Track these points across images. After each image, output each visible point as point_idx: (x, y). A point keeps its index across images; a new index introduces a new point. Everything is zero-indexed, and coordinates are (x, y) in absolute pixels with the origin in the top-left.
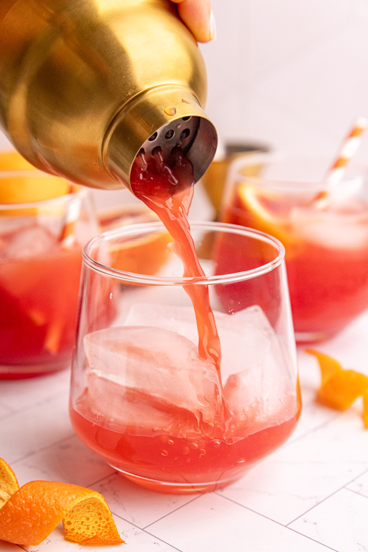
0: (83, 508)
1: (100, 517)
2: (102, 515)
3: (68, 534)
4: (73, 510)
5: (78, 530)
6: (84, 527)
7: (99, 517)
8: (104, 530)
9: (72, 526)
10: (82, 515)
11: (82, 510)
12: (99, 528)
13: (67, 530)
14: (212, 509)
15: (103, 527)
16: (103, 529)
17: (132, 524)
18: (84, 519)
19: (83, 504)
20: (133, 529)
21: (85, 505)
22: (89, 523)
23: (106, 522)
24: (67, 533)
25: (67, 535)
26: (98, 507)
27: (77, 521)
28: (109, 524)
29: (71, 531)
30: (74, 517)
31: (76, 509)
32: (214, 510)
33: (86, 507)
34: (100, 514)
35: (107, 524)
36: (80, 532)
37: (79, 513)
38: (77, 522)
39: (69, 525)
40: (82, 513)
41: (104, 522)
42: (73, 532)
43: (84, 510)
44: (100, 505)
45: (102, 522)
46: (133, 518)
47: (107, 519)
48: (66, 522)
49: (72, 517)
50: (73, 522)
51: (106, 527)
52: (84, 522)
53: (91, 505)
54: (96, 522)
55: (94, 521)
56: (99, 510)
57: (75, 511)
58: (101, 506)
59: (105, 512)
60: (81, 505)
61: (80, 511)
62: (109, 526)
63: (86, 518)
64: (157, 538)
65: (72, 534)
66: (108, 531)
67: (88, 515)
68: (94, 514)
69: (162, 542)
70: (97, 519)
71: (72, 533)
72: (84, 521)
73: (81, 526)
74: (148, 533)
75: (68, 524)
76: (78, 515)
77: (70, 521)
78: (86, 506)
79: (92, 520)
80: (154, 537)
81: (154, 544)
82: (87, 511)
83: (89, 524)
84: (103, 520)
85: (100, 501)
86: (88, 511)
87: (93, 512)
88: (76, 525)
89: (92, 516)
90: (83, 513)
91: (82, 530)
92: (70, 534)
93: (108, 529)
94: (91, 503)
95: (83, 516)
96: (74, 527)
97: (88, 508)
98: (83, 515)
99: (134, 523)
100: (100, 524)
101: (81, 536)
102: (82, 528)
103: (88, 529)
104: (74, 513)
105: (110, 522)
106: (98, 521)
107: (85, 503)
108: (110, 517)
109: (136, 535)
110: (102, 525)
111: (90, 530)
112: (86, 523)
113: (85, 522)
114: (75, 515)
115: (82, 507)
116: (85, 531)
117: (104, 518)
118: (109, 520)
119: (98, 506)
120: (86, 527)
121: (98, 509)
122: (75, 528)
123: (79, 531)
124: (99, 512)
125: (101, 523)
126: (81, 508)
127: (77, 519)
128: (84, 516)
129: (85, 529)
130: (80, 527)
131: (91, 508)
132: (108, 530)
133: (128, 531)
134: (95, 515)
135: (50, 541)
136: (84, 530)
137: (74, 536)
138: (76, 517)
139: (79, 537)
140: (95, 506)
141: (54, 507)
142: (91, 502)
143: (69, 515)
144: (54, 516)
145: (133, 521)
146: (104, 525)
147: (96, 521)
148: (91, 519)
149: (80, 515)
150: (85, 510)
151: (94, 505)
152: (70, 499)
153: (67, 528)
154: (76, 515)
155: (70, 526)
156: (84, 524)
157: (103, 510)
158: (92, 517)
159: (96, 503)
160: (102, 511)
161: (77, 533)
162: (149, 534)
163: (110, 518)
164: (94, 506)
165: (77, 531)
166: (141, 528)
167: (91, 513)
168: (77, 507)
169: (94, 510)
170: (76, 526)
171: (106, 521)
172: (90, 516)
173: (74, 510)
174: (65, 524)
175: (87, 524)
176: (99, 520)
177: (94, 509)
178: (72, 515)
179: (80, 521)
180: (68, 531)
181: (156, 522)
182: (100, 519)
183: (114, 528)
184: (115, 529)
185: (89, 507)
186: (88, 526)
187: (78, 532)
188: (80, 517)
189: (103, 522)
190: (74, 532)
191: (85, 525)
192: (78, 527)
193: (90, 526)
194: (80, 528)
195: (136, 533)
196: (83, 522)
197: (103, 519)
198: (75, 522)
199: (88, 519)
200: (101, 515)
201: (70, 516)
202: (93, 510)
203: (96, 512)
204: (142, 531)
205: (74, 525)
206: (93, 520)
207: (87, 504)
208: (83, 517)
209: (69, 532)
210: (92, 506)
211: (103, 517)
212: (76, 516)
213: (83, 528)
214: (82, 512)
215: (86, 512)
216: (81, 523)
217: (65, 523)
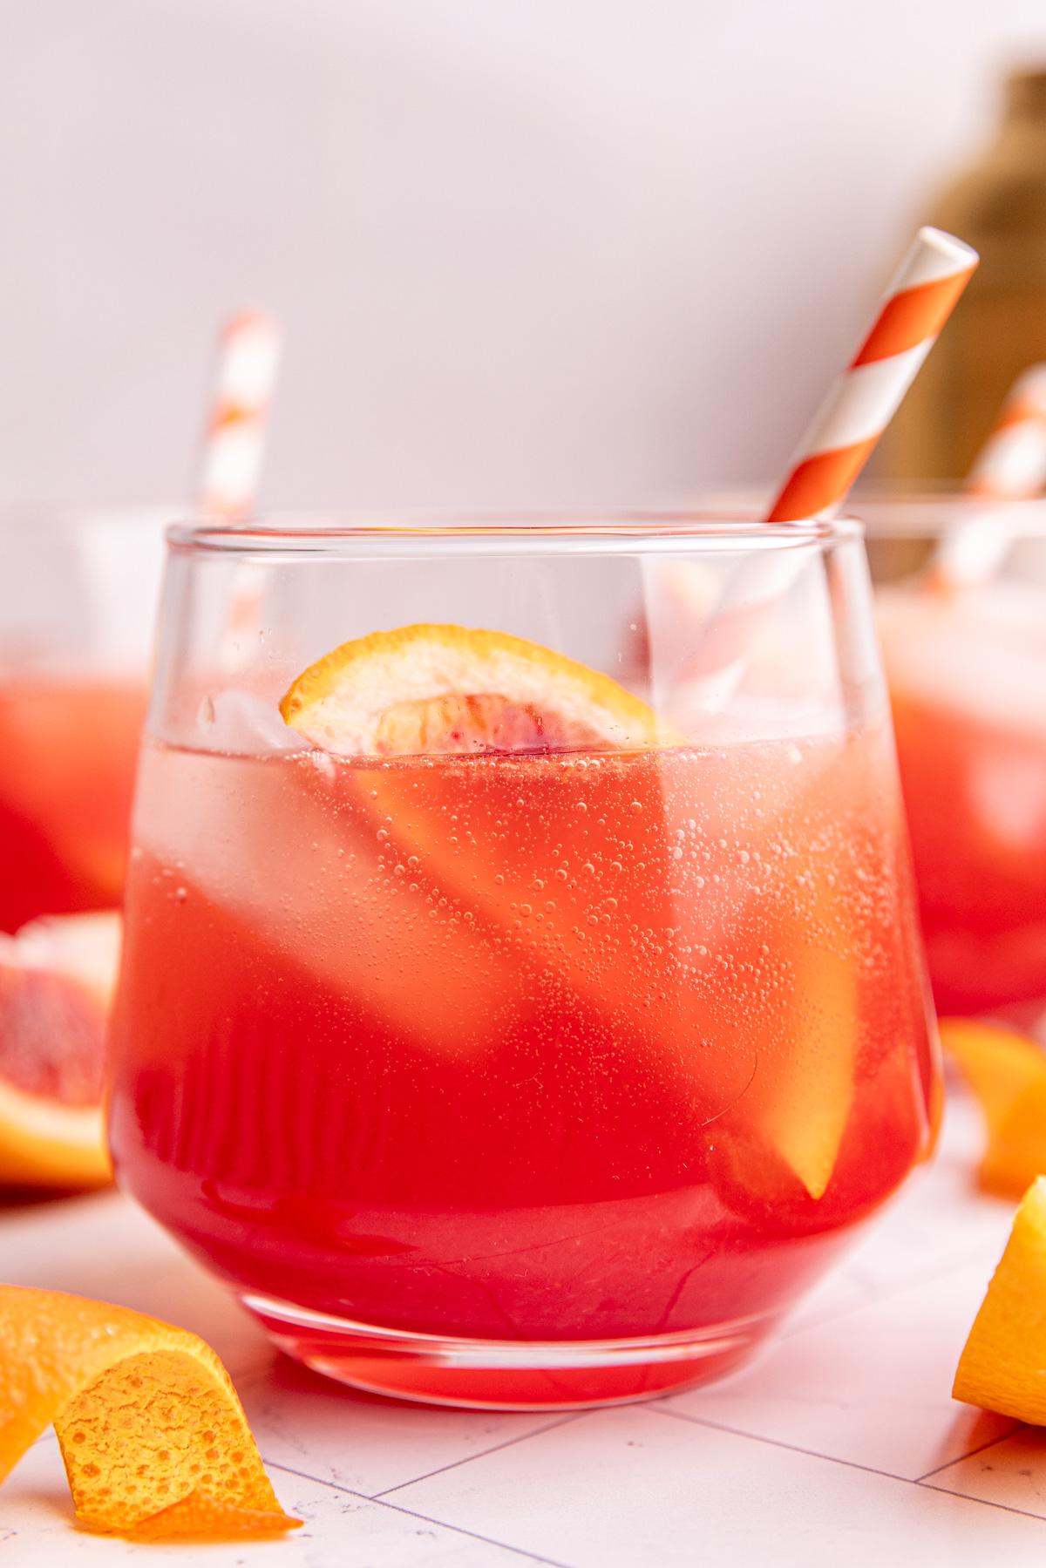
0: (147, 1416)
1: (211, 1450)
2: (217, 1441)
3: (87, 1507)
4: (106, 1422)
5: (124, 1494)
6: (149, 1484)
7: (207, 1448)
8: (223, 1494)
9: (101, 1482)
10: (140, 1441)
11: (143, 1421)
12: (206, 1486)
13: (81, 1494)
14: (631, 1444)
15: (219, 1484)
16: (220, 1489)
17: (331, 1485)
18: (147, 1457)
19: (145, 1397)
20: (337, 1497)
21: (151, 1403)
22: (166, 1471)
23: (234, 1468)
24: (82, 1504)
25: (83, 1511)
26: (203, 1409)
27: (121, 1462)
28: (244, 1472)
29: (98, 1498)
30: (111, 1450)
31: (120, 1420)
32: (641, 1445)
33: (156, 1412)
34: (208, 1437)
35: (234, 1475)
36: (131, 1500)
37: (132, 1432)
38: (123, 1467)
39: (90, 1476)
40: (140, 1433)
41: (224, 1467)
42: (106, 1498)
43: (148, 1420)
44: (211, 1401)
45: (215, 1468)
46: (333, 1470)
47: (238, 1457)
48: (80, 1468)
49: (102, 1447)
50: (105, 1466)
51: (232, 1484)
52: (148, 1466)
53: (175, 1401)
54: (195, 1468)
55: (187, 1465)
56: (205, 1421)
57: (114, 1427)
58: (214, 1404)
59: (227, 1427)
60: (138, 1399)
61: (135, 1426)
62: (242, 1481)
63: (156, 1453)
64: (426, 1519)
65: (102, 1508)
66: (239, 1498)
67: (164, 1441)
68: (185, 1435)
69: (448, 1530)
70: (197, 1456)
71: (101, 1502)
72: (147, 1463)
73: (139, 1482)
74: (394, 1507)
75: (86, 1472)
76: (126, 1440)
77: (96, 1463)
78: (155, 1404)
79: (181, 1459)
80: (413, 1517)
81: (417, 1536)
82: (159, 1428)
83: (167, 1474)
84: (222, 1460)
85: (210, 1376)
86: (163, 1425)
87: (182, 1431)
88: (117, 1476)
89: (181, 1446)
90: (145, 1434)
91: (140, 1495)
92: (95, 1506)
93: (241, 1490)
94: (178, 1395)
95: (144, 1447)
96: (108, 1485)
97: (167, 1414)
98: (143, 1442)
99: (337, 1483)
100: (211, 1475)
101: (134, 1513)
102: (140, 1488)
103: (163, 1489)
104: (112, 1434)
105: (248, 1467)
106: (203, 1463)
107: (153, 1394)
108: (247, 1448)
109: (344, 1512)
110: (216, 1479)
111: (169, 1494)
112: (156, 1470)
113: (152, 1467)
114: (115, 1440)
115: (140, 1411)
116: (152, 1497)
117: (226, 1453)
118: (245, 1459)
119: (203, 1404)
120: (155, 1484)
121: (202, 1419)
122: (112, 1489)
123: (129, 1497)
124: (205, 1430)
125: (212, 1472)
126: (139, 1415)
127: (122, 1456)
128: (150, 1444)
129: (151, 1491)
130: (132, 1483)
131: (175, 1412)
132: (239, 1493)
133: (316, 1502)
134: (191, 1441)
135: (14, 1534)
136: (146, 1494)
137: (108, 1513)
138: (117, 1451)
139: (127, 1514)
140: (191, 1403)
141: (32, 1361)
142: (175, 1390)
143: (94, 1442)
144: (32, 1392)
145: (335, 1477)
146: (226, 1477)
147: (195, 1462)
148: (175, 1456)
149: (133, 1443)
150: (152, 1423)
151: (187, 1400)
152: (95, 1334)
153: (84, 1487)
154: (117, 1443)
155: (94, 1480)
156: (148, 1473)
157: (221, 1420)
158: (179, 1449)
159: (193, 1390)
160: (217, 1423)
161: (122, 1504)
162: (395, 1510)
163: (246, 1452)
164: (188, 1407)
165: (120, 1496)
166: (366, 1495)
167: (174, 1434)
168: (124, 1412)
169: (187, 1420)
170: (119, 1480)
171: (231, 1464)
172: (171, 1445)
173: (110, 1421)
174: (74, 1474)
175: (158, 1474)
176: (206, 1460)
177: (187, 1415)
178: (104, 1441)
179: (131, 1463)
180: (88, 1496)
181: (422, 1478)
182: (211, 1454)
183: (260, 1488)
184: (267, 1490)
185: (170, 1411)
186: (163, 1479)
187: (126, 1501)
188: (134, 1450)
189: (221, 1466)
190: (111, 1499)
191: (152, 1479)
192: (124, 1485)
193: (171, 1480)
194: (131, 1489)
195: (345, 1509)
196: (142, 1469)
197: (222, 1455)
198: (115, 1467)
199: (164, 1456)
200: (212, 1441)
201: (96, 1444)
202: (181, 1423)
203: (197, 1428)
204: (370, 1503)
205: (109, 1477)
206: (183, 1461)
207: (160, 1395)
208: (145, 1450)
209: (90, 1501)
210: (179, 1405)
211: (221, 1450)
212: (119, 1445)
213: (144, 1487)
214: (140, 1430)
215: (158, 1431)
216: (135, 1471)
217: (76, 1469)
